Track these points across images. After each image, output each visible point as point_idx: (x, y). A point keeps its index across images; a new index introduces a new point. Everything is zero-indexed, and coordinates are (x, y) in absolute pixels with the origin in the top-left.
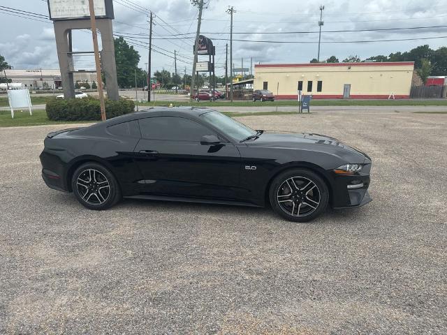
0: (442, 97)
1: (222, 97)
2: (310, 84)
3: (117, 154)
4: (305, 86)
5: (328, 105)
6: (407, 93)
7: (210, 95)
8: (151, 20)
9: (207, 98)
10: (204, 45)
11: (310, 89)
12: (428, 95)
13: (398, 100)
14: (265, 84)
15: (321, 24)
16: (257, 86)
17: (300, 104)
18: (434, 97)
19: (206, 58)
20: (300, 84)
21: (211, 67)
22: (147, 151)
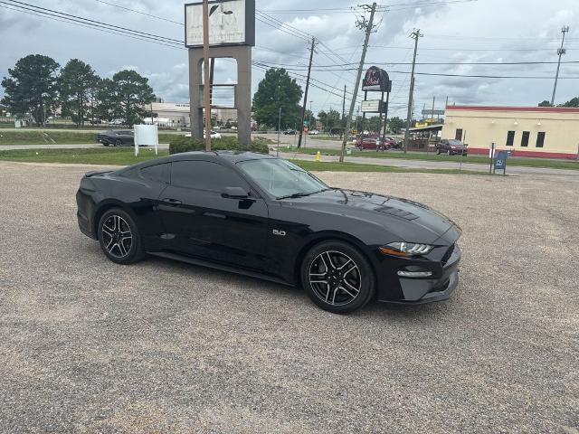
1: (397, 147)
2: (526, 136)
3: (139, 200)
4: (518, 138)
5: (546, 166)
7: (378, 143)
8: (313, 47)
9: (373, 146)
10: (378, 79)
11: (525, 142)
14: (459, 133)
15: (562, 52)
16: (447, 134)
17: (492, 162)
20: (511, 135)
21: (383, 107)
22: (171, 200)
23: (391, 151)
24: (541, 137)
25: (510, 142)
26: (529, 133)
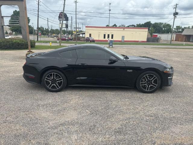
0: (158, 42)
1: (71, 40)
2: (108, 35)
3: (68, 66)
4: (106, 36)
6: (145, 40)
7: (67, 38)
8: (39, 3)
12: (153, 41)
13: (142, 43)
14: (90, 35)
15: (110, 10)
16: (87, 36)
17: (109, 44)
18: (155, 42)
19: (65, 22)
20: (105, 35)
21: (67, 26)
22: (82, 64)
23: (70, 41)
24: (112, 36)
25: (105, 38)
26: (109, 35)
